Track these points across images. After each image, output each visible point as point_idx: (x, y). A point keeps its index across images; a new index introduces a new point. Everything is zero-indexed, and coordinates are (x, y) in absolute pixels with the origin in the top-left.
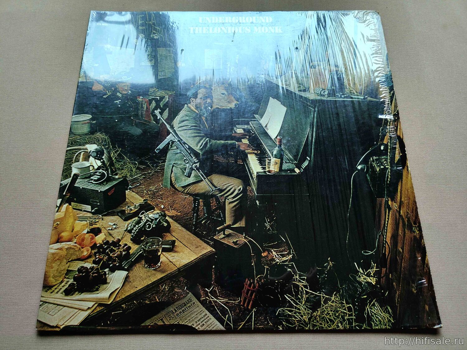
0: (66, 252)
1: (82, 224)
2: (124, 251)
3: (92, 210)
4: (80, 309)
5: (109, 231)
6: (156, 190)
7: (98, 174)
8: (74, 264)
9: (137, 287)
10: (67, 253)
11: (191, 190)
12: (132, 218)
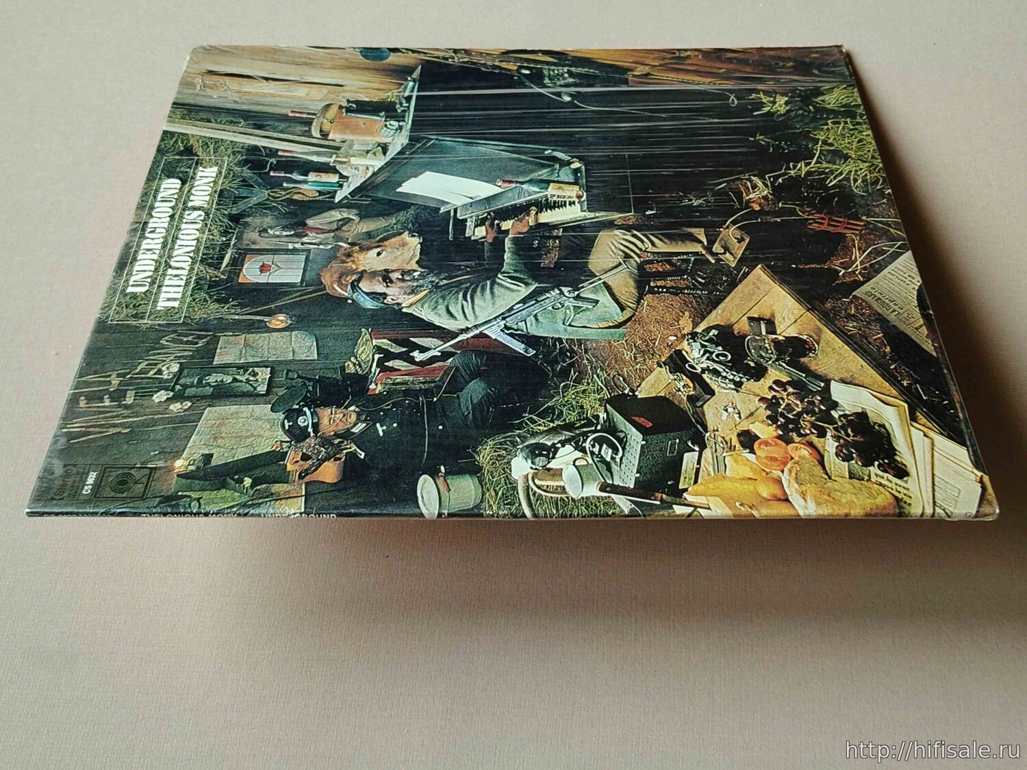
0: (809, 485)
1: (734, 465)
2: (785, 390)
3: (694, 450)
4: (933, 449)
5: (743, 417)
6: (632, 350)
7: (596, 450)
8: (833, 469)
9: (862, 366)
10: (811, 483)
11: (628, 298)
12: (707, 384)
